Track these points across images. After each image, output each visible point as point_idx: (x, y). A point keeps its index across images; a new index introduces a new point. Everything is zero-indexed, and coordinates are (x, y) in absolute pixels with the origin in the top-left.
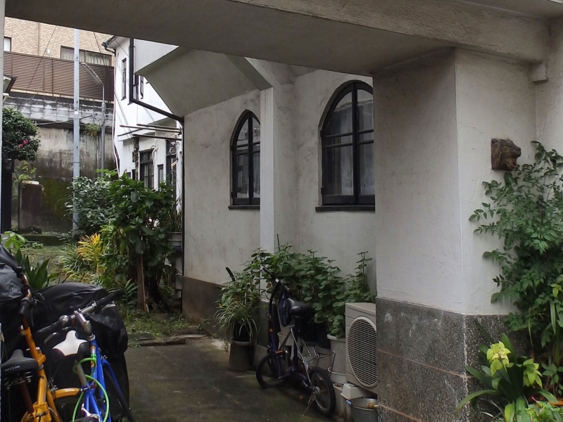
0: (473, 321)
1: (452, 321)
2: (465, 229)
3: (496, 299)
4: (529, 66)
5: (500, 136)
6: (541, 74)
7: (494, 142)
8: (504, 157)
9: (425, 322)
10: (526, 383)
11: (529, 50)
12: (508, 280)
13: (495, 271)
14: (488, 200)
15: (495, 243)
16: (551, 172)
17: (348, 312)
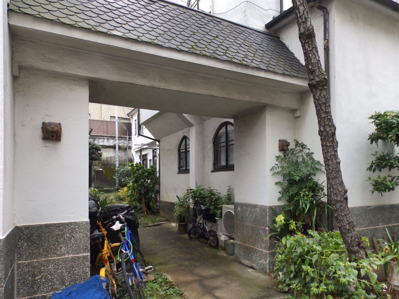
0: (271, 208)
1: (263, 209)
2: (269, 174)
3: (279, 199)
4: (294, 111)
5: (282, 138)
6: (298, 114)
7: (280, 141)
8: (283, 146)
9: (253, 210)
10: (290, 229)
11: (294, 105)
12: (284, 192)
13: (279, 189)
14: (277, 163)
15: (279, 179)
16: (301, 151)
17: (223, 209)
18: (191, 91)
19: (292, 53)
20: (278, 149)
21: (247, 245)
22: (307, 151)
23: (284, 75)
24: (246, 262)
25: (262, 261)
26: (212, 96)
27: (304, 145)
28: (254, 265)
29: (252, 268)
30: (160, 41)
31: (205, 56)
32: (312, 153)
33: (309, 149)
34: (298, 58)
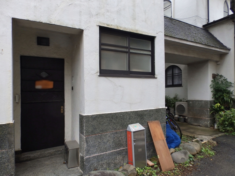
0: (210, 101)
1: (206, 102)
2: (209, 87)
3: (212, 98)
4: (217, 62)
5: (213, 73)
6: (219, 63)
7: (213, 74)
8: (214, 76)
9: (200, 102)
10: (221, 109)
11: (218, 59)
12: (214, 95)
13: (212, 94)
14: (212, 83)
15: (212, 89)
16: (220, 78)
17: (176, 103)
18: (189, 56)
19: (216, 38)
20: (212, 78)
21: (196, 117)
22: (224, 78)
23: (220, 48)
24: (196, 124)
25: (206, 123)
26: (195, 57)
27: (222, 76)
28: (201, 125)
29: (199, 126)
30: (189, 39)
31: (199, 43)
32: (227, 79)
33: (225, 77)
34: (219, 40)
